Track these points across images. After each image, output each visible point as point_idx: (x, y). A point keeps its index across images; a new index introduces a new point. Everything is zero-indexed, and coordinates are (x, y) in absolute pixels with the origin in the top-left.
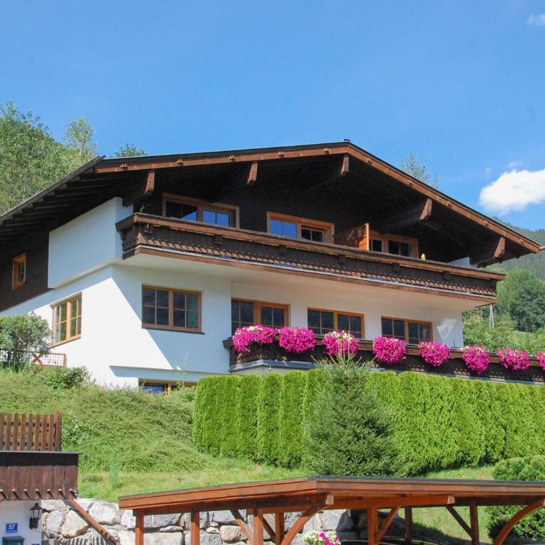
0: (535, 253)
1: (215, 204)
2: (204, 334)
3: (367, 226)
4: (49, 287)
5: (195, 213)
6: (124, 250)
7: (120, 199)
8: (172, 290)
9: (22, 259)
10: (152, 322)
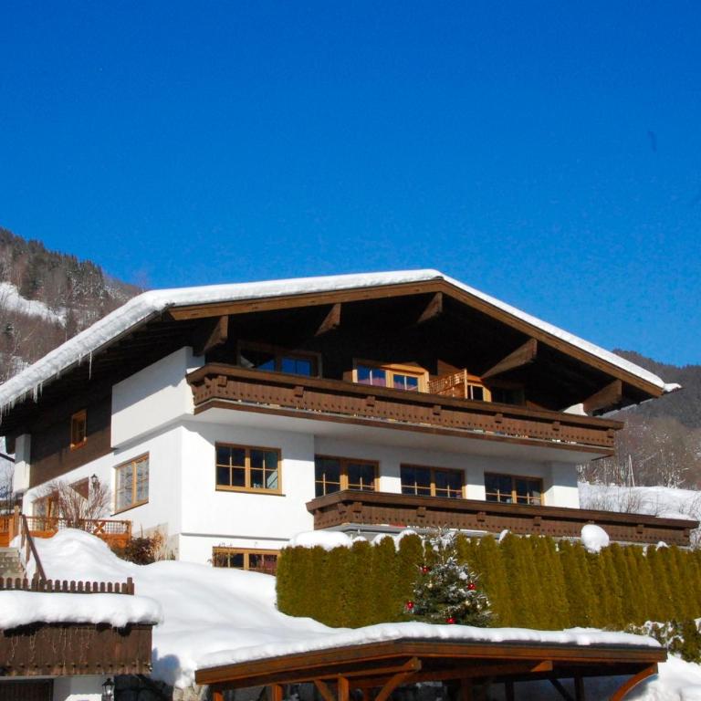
0: (657, 397)
1: (295, 351)
2: (284, 496)
3: (466, 371)
4: (112, 445)
5: (272, 361)
6: (196, 405)
7: (191, 349)
8: (248, 447)
9: (82, 415)
10: (227, 483)
